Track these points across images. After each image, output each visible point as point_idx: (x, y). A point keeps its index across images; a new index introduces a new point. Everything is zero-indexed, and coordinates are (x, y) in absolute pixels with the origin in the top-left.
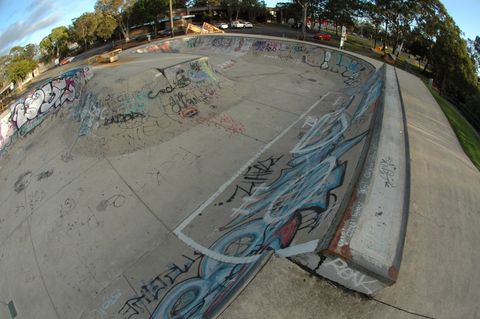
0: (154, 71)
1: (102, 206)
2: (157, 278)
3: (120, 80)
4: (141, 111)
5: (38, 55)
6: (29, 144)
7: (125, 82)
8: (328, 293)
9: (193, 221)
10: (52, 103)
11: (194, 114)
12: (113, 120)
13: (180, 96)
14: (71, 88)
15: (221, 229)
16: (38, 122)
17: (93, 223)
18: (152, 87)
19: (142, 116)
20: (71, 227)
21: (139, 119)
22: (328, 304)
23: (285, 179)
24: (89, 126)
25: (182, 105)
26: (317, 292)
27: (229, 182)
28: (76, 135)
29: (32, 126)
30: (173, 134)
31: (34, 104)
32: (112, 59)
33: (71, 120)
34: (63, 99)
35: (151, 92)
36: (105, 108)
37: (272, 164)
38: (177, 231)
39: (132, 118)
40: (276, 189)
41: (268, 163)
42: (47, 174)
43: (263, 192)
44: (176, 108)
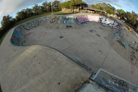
0: (134, 41)
1: (100, 51)
2: (87, 67)
3: (127, 35)
4: (125, 46)
5: (116, 12)
6: (101, 27)
7: (127, 37)
8: (78, 85)
9: (105, 72)
10: (113, 26)
11: (132, 60)
12: (119, 42)
13: (134, 53)
14: (118, 27)
15: (103, 78)
16: (107, 26)
17: (95, 50)
18: (131, 44)
19: (125, 48)
20: (91, 46)
21: (124, 47)
22: (74, 85)
23: (121, 90)
24: (115, 38)
25: (132, 55)
26: (79, 83)
27: (118, 77)
28: (111, 37)
29: (105, 25)
30: (125, 58)
31: (108, 22)
32: (130, 30)
33: (113, 33)
34: (115, 27)
35: (130, 45)
36: (120, 38)
37: (125, 86)
38: (101, 69)
39: (123, 46)
40: (117, 88)
41: (125, 85)
42: (99, 36)
43: (116, 85)
44: (131, 54)
